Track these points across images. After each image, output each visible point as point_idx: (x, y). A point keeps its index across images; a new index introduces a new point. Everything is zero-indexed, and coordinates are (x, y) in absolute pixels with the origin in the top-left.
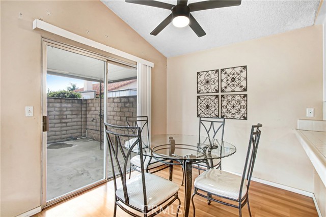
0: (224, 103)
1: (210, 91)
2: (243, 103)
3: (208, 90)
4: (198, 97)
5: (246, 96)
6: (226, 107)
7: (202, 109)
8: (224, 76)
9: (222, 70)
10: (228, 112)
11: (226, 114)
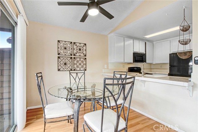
0: (75, 62)
1: (67, 54)
2: (84, 63)
3: (65, 54)
4: (59, 57)
5: (86, 59)
6: (76, 64)
7: (61, 65)
8: (75, 47)
9: (74, 43)
10: (78, 67)
11: (76, 68)
